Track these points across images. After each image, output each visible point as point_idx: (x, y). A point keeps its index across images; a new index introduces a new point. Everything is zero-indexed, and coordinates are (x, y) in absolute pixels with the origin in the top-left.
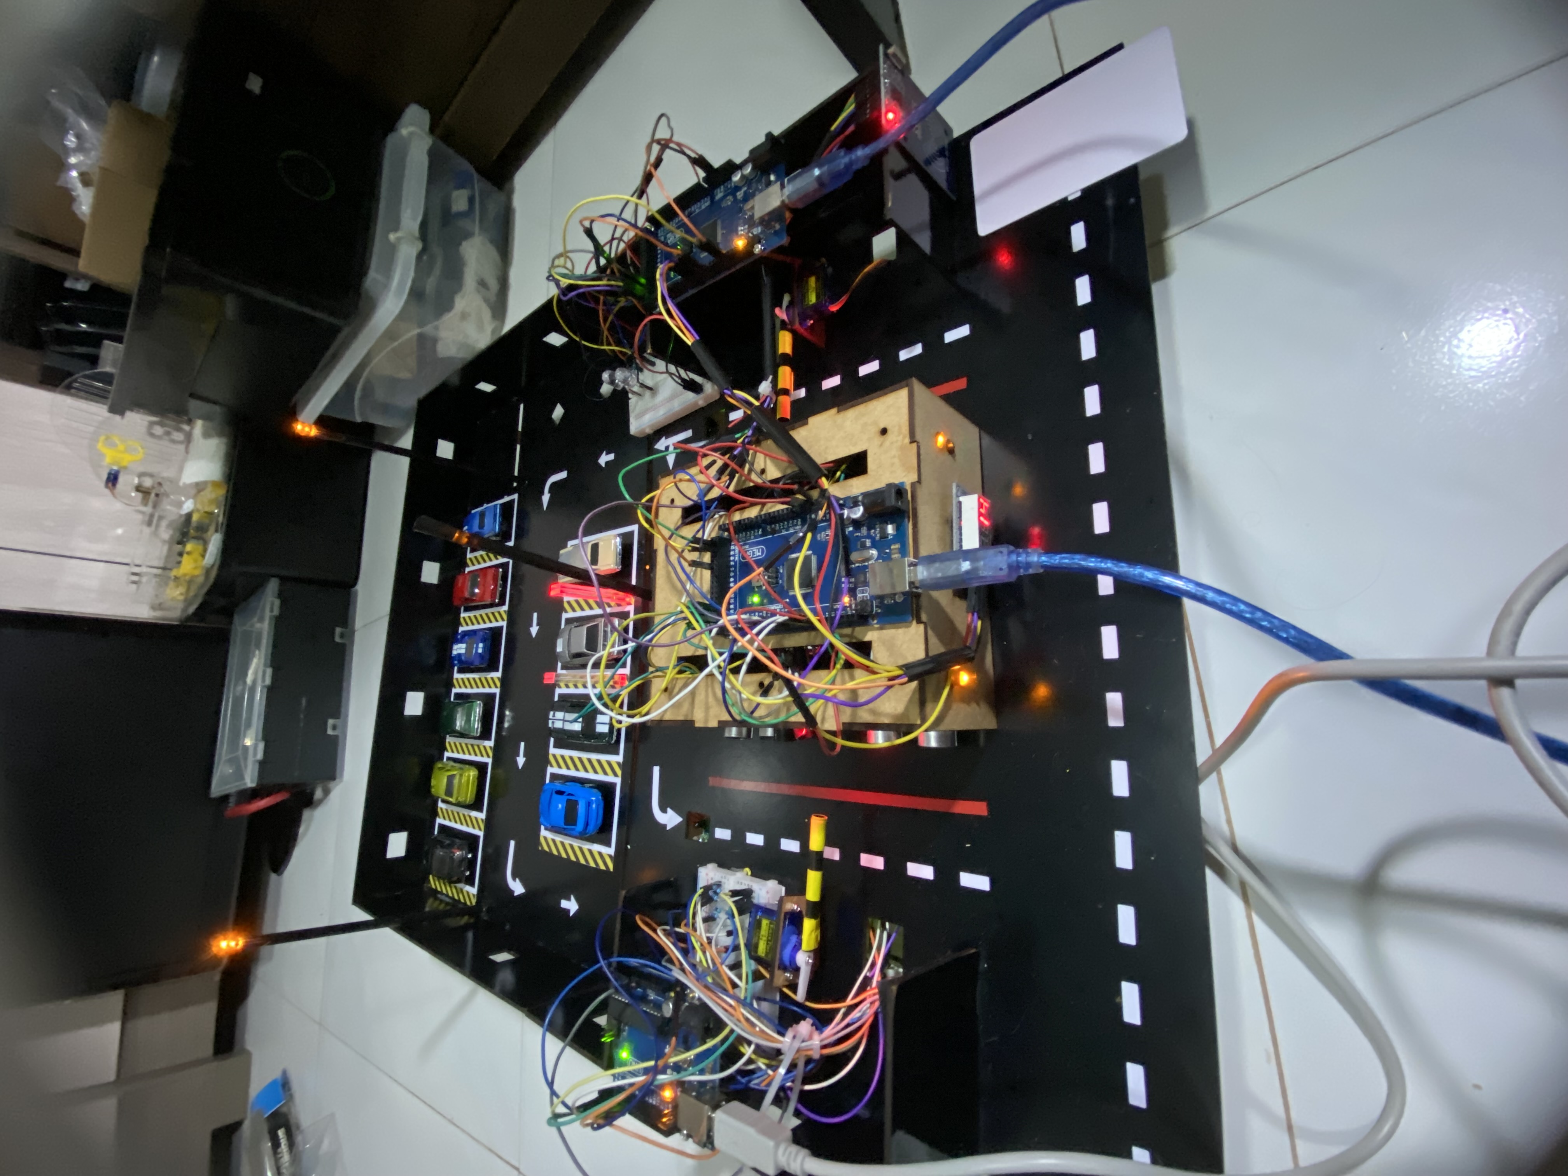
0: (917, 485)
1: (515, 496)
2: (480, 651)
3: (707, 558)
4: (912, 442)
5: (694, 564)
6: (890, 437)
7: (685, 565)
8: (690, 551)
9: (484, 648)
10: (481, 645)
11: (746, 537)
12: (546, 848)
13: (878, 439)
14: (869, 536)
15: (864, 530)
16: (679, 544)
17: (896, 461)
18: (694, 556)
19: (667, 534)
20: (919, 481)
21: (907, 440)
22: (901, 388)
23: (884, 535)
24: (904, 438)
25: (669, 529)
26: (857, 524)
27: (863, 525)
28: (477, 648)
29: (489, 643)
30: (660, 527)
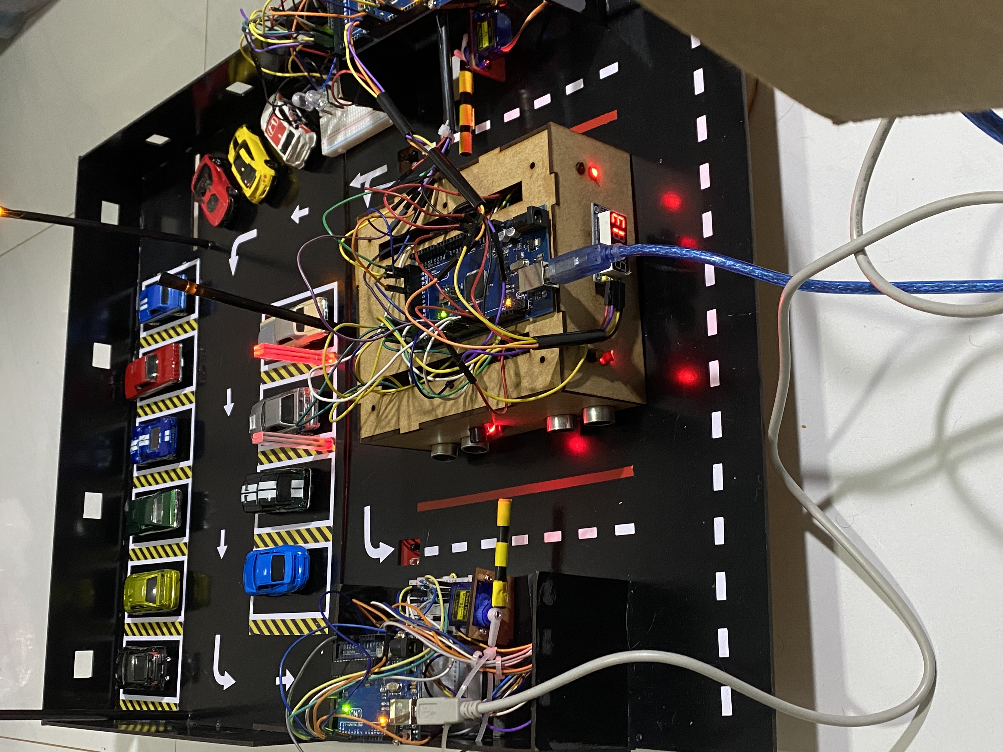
0: (557, 207)
1: (198, 262)
2: (167, 439)
3: (401, 283)
4: (551, 173)
5: (389, 288)
6: (537, 169)
7: (383, 289)
8: (385, 278)
9: (171, 435)
10: (167, 433)
11: (433, 263)
12: (256, 631)
13: (529, 172)
14: (523, 250)
15: (519, 246)
16: (378, 272)
17: (541, 188)
18: (391, 282)
19: (366, 264)
20: (558, 203)
21: (548, 172)
22: (543, 130)
23: (533, 248)
24: (546, 170)
25: (368, 260)
26: (513, 241)
27: (519, 242)
28: (163, 437)
29: (175, 430)
30: (360, 258)
